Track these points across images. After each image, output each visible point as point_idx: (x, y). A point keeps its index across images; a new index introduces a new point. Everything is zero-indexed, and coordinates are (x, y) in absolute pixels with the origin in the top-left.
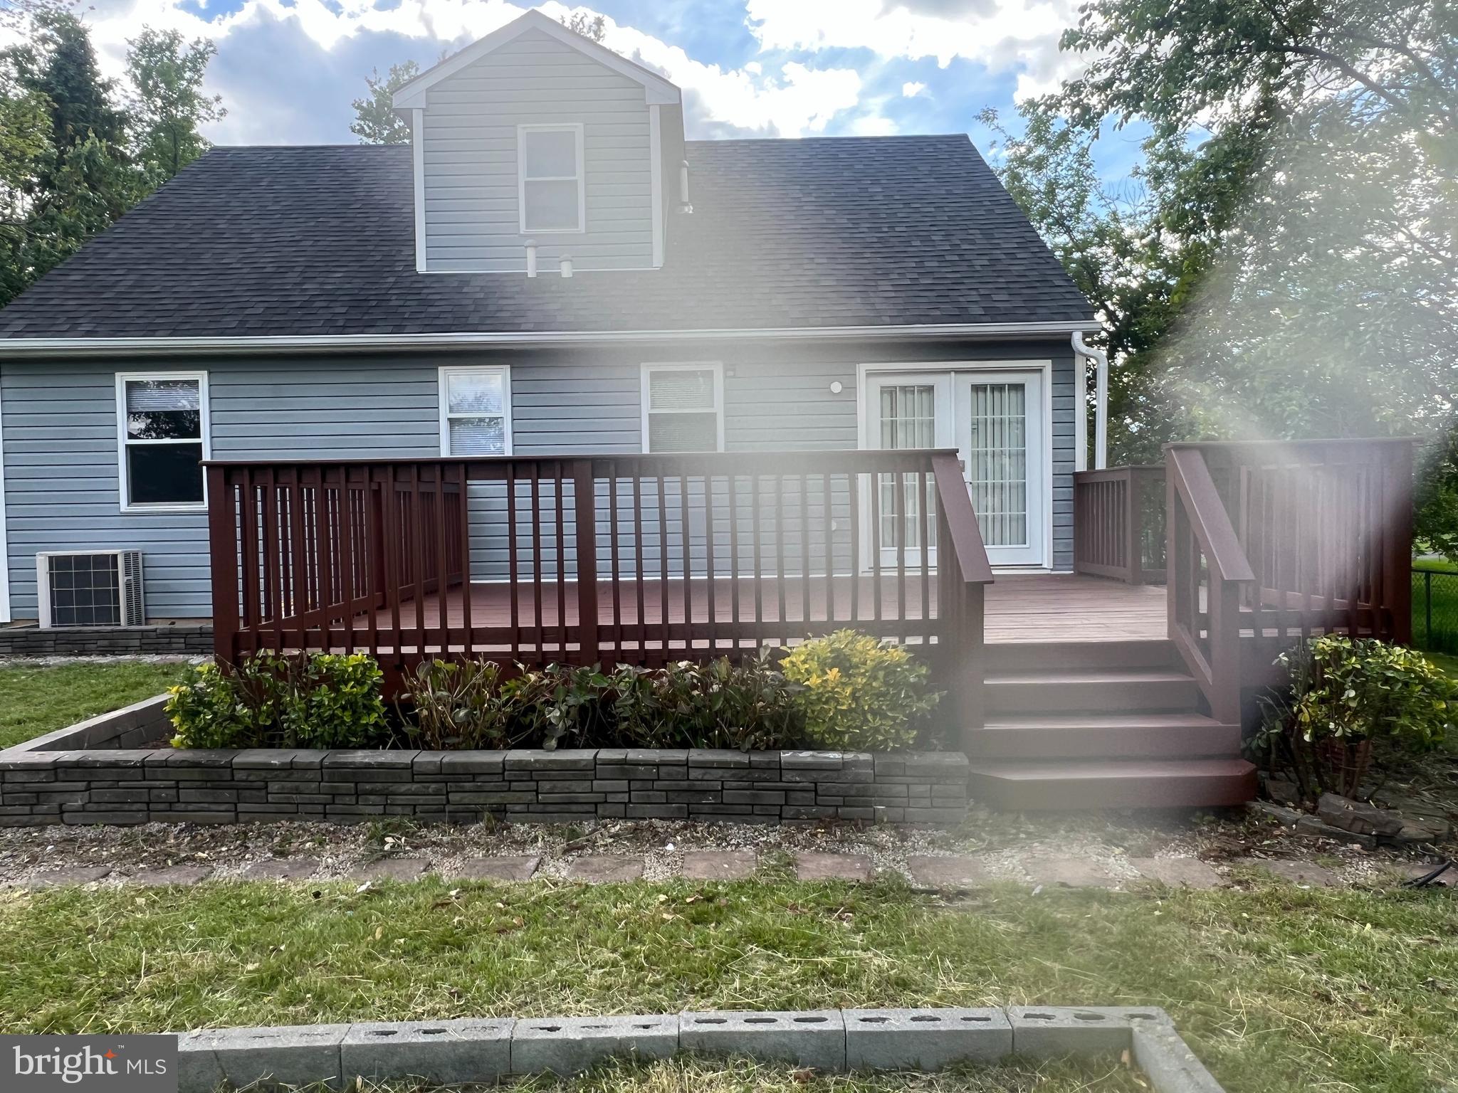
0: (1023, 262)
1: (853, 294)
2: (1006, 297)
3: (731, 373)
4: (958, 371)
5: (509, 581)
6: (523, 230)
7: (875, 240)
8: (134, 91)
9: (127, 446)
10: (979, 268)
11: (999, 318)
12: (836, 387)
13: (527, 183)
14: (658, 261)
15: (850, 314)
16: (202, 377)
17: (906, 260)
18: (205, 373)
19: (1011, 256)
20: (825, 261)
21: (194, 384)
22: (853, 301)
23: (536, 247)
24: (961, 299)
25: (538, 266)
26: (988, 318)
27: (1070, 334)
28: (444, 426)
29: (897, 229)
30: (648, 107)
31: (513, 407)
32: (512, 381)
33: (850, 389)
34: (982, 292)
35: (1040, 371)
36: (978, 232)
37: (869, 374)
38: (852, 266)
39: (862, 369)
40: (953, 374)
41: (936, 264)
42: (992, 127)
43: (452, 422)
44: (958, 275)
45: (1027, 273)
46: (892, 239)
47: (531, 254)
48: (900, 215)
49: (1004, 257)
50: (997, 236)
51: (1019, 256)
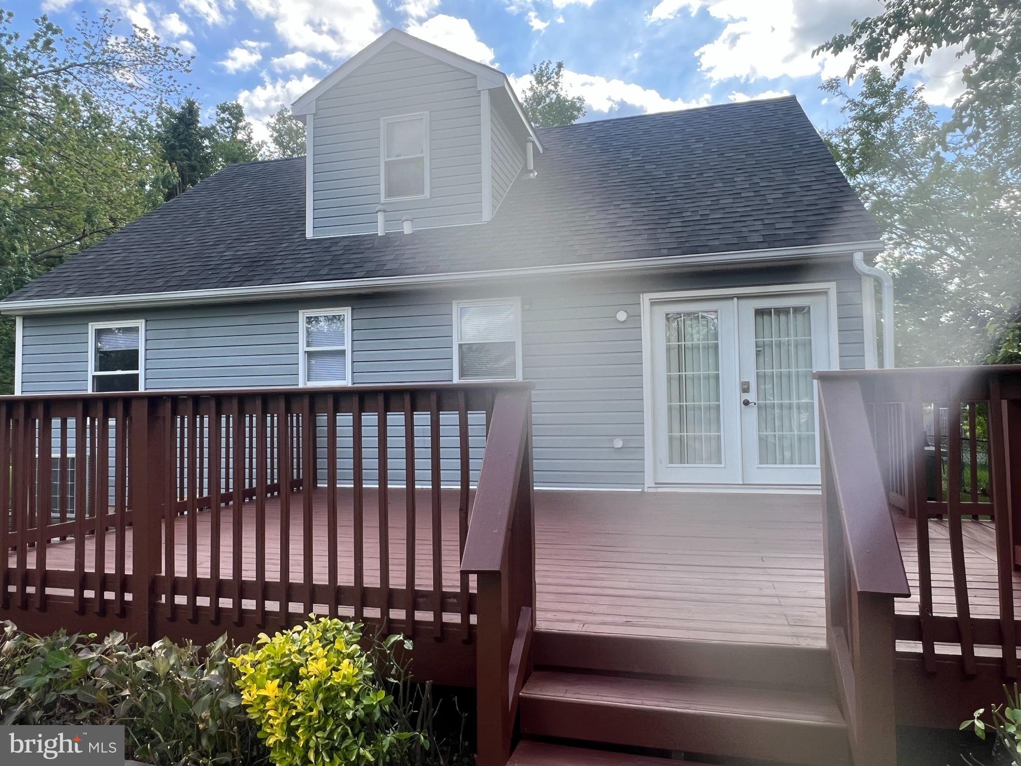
0: (816, 192)
1: (643, 232)
2: (790, 225)
3: (526, 307)
4: (740, 297)
5: (352, 486)
6: (383, 199)
7: (682, 185)
8: (273, 147)
9: (94, 377)
10: (771, 201)
11: (776, 244)
12: (622, 316)
13: (387, 163)
14: (487, 216)
15: (632, 249)
16: (140, 324)
17: (704, 199)
18: (143, 321)
19: (807, 188)
20: (629, 206)
21: (136, 330)
22: (640, 238)
23: (385, 211)
24: (744, 229)
25: (386, 227)
26: (766, 244)
27: (851, 255)
28: (302, 358)
29: (705, 175)
30: (479, 92)
31: (353, 341)
32: (353, 320)
33: (635, 318)
34: (766, 222)
35: (825, 293)
36: (780, 170)
37: (653, 303)
38: (652, 209)
39: (646, 298)
40: (735, 299)
41: (731, 201)
42: (836, 94)
43: (310, 355)
44: (749, 209)
45: (818, 202)
46: (697, 184)
47: (380, 217)
48: (711, 164)
49: (799, 189)
50: (797, 172)
51: (814, 188)
